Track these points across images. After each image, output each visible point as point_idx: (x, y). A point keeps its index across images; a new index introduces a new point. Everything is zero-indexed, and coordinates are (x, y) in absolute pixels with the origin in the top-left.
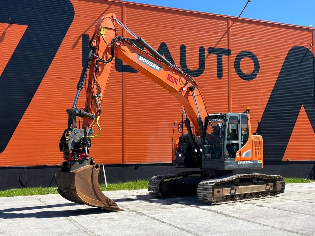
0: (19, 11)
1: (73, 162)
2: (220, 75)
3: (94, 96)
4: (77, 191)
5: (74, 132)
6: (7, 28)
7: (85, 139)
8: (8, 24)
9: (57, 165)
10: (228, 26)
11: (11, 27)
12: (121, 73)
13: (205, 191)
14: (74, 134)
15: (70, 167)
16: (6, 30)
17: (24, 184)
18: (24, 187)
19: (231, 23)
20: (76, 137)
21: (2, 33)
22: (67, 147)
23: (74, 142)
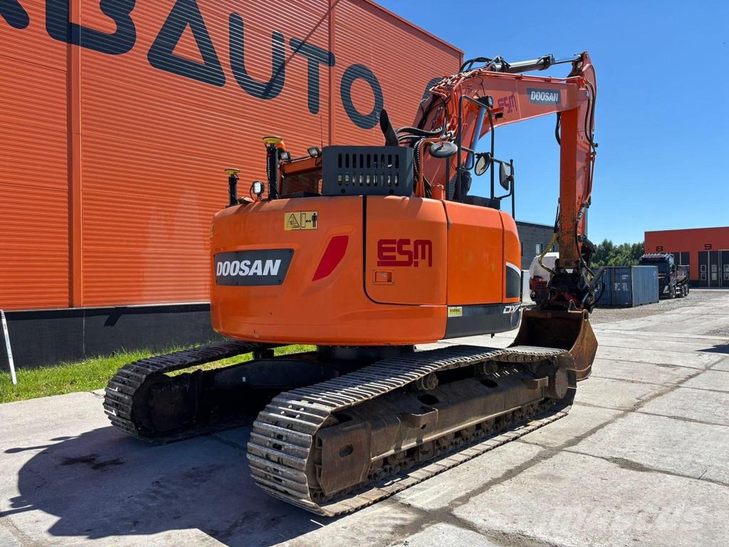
2: (314, 108)
12: (63, 45)
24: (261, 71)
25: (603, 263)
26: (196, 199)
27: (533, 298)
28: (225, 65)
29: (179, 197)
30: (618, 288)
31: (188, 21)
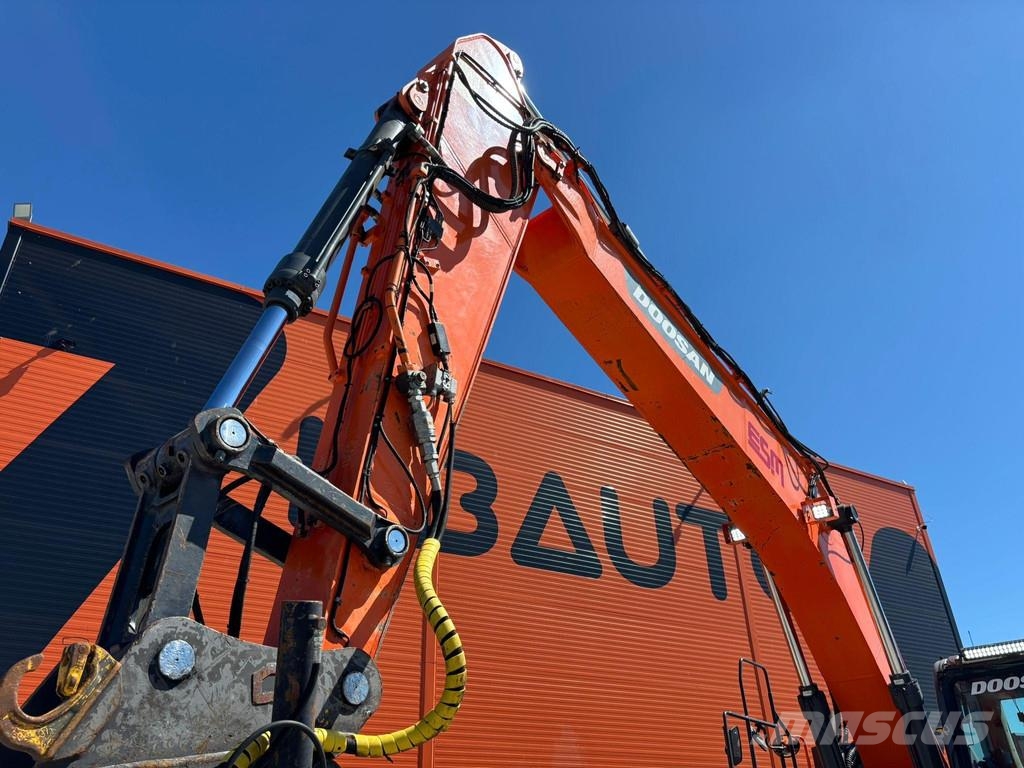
0: (93, 317)
2: (720, 592)
5: (154, 669)
6: (31, 360)
8: (41, 348)
11: (48, 357)
16: (24, 365)
24: (644, 550)
26: (576, 744)
28: (600, 549)
29: (553, 742)
31: (554, 503)
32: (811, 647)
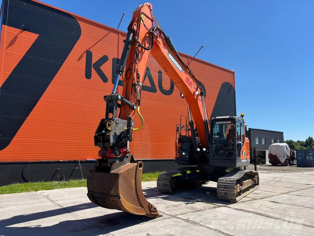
0: (32, 21)
1: (113, 160)
3: (135, 83)
4: (121, 197)
5: (116, 122)
6: (19, 34)
7: (128, 131)
8: (21, 30)
9: (59, 160)
10: (188, 62)
11: (23, 33)
13: (228, 189)
14: (115, 124)
15: (110, 166)
16: (17, 35)
17: (26, 179)
18: (27, 182)
19: (190, 60)
20: (118, 128)
21: (14, 36)
22: (108, 141)
23: (115, 134)
24: (167, 86)
25: (309, 148)
27: (270, 162)
28: (157, 86)
30: (308, 158)
31: (147, 75)
32: (192, 113)
